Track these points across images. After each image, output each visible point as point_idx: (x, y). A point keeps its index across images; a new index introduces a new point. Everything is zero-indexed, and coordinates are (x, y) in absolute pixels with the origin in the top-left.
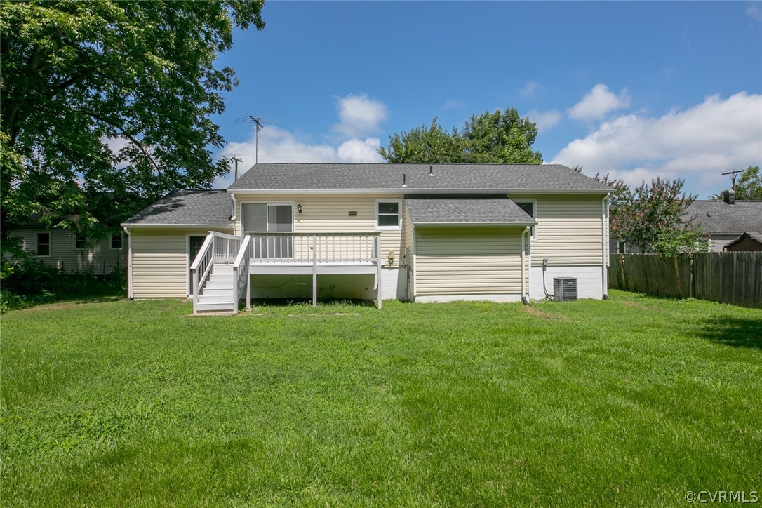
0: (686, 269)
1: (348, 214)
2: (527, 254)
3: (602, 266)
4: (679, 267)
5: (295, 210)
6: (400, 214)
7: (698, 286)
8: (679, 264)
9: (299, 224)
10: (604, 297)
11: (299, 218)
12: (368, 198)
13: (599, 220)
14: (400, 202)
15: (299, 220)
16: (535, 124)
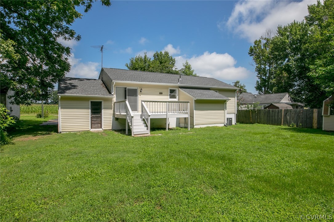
0: (254, 114)
1: (159, 93)
2: (226, 110)
3: (235, 114)
4: (252, 114)
5: (139, 91)
6: (177, 94)
7: (258, 120)
8: (252, 113)
9: (140, 97)
10: (235, 124)
11: (140, 94)
12: (166, 87)
13: (234, 98)
14: (177, 90)
15: (140, 95)
16: (175, 59)
